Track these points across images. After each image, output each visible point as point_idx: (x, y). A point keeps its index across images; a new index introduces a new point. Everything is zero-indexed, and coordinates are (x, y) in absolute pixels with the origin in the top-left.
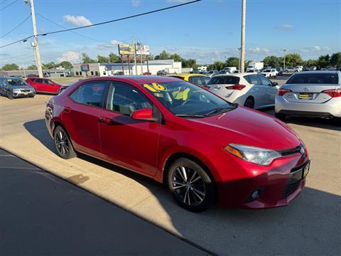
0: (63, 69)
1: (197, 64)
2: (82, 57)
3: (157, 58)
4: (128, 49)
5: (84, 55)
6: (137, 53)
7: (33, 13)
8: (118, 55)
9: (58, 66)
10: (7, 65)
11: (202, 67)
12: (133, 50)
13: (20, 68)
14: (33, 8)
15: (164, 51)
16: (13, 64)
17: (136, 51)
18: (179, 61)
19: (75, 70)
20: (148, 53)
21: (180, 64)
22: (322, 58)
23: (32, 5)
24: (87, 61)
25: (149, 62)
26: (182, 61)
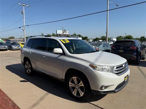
1: (88, 38)
3: (72, 36)
6: (64, 34)
7: (24, 17)
8: (56, 34)
10: (11, 37)
11: (91, 40)
13: (15, 38)
14: (24, 15)
15: (75, 33)
16: (13, 37)
17: (63, 33)
20: (68, 34)
21: (81, 39)
22: (142, 37)
23: (24, 14)
26: (82, 37)
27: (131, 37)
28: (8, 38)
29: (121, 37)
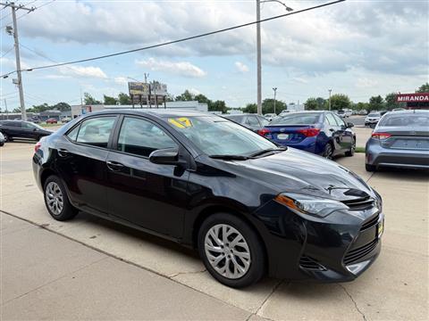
0: (59, 111)
2: (84, 97)
3: (179, 99)
4: (141, 88)
5: (86, 95)
6: (153, 93)
8: (128, 95)
9: (52, 108)
12: (146, 89)
15: (187, 91)
17: (150, 90)
18: (205, 102)
19: (73, 113)
20: (166, 94)
21: (206, 107)
22: (373, 100)
24: (90, 102)
25: (168, 104)
26: (209, 102)
27: (346, 99)
29: (320, 100)
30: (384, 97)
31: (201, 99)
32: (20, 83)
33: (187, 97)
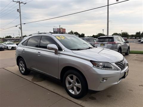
10: (7, 36)
16: (10, 36)
26: (79, 35)
28: (4, 37)
30: (141, 33)
31: (76, 34)
32: (21, 28)
33: (71, 33)
